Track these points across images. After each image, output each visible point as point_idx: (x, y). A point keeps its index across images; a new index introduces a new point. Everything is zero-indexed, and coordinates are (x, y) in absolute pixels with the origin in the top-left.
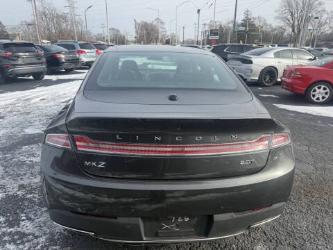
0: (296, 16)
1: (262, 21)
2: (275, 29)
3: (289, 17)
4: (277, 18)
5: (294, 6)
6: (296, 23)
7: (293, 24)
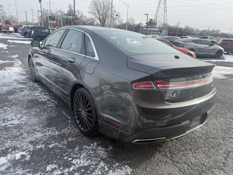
0: (100, 12)
1: (80, 13)
2: (89, 20)
3: (97, 13)
4: (89, 12)
5: (99, 6)
6: (101, 17)
7: (100, 17)
